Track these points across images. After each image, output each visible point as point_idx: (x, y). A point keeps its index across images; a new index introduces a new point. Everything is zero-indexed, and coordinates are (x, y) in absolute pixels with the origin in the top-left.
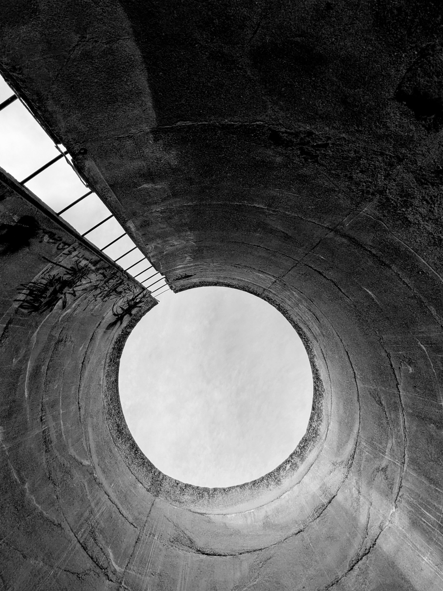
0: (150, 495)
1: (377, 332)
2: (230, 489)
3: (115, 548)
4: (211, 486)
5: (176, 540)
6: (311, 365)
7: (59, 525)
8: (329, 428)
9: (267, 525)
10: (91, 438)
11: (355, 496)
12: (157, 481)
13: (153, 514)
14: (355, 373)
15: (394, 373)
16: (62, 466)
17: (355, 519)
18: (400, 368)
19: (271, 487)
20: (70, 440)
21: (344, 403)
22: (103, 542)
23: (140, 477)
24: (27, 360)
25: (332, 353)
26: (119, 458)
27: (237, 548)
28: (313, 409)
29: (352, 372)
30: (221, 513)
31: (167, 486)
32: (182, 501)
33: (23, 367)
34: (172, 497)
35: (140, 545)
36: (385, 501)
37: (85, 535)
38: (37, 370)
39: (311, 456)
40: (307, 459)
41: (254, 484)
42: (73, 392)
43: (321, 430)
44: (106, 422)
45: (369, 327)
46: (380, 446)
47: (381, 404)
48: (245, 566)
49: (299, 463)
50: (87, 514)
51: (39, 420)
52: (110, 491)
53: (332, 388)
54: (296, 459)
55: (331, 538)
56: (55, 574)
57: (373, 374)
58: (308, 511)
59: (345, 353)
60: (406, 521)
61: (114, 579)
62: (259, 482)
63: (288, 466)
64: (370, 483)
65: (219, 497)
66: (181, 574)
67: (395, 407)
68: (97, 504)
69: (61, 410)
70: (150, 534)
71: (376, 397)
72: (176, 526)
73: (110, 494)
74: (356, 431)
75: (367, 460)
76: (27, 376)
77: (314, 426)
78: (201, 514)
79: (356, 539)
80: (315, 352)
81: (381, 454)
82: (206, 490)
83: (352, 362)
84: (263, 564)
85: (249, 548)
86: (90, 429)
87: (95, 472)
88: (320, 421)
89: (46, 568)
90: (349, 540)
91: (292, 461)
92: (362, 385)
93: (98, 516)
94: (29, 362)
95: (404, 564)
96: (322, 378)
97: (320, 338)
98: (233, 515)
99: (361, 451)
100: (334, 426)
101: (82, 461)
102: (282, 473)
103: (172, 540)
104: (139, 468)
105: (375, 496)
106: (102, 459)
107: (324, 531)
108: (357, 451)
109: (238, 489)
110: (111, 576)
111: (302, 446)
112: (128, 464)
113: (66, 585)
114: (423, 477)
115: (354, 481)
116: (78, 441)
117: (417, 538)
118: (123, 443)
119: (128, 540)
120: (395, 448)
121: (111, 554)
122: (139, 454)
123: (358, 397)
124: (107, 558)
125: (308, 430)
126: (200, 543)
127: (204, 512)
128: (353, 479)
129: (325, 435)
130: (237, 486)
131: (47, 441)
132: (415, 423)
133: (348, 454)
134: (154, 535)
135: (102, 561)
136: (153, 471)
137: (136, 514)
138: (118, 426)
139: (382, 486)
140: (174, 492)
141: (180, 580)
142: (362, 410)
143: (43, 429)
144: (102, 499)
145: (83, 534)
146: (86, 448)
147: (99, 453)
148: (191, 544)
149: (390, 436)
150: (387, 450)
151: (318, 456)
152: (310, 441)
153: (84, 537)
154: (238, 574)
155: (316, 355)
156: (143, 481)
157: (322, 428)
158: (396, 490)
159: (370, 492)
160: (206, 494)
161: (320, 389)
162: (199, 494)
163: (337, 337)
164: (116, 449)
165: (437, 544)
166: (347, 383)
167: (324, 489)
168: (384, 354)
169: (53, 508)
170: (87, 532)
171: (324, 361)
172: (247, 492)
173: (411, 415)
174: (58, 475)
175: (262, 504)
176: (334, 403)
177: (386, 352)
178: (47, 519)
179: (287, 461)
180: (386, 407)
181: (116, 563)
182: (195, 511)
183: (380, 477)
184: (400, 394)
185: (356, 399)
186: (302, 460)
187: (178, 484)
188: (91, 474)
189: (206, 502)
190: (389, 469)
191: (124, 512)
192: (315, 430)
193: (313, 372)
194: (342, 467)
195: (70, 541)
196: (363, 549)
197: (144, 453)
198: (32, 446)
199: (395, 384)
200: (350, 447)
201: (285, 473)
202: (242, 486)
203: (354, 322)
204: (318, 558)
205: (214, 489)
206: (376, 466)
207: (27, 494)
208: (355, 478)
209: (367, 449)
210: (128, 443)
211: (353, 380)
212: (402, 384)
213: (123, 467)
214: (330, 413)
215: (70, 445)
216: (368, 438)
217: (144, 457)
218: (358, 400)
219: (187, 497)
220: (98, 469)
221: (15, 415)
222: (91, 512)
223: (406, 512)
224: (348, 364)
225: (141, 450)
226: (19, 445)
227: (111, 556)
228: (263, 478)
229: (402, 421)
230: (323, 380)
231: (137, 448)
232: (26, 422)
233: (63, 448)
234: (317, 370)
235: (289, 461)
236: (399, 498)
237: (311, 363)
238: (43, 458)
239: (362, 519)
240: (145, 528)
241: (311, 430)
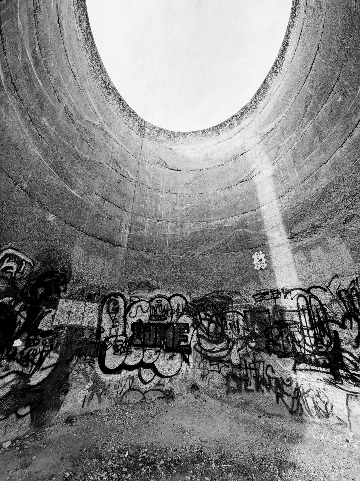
0: (139, 138)
1: (348, 53)
2: (188, 133)
3: (129, 168)
4: (176, 131)
5: (158, 163)
6: (286, 33)
7: (100, 163)
8: (266, 106)
9: (206, 159)
10: (92, 102)
11: (256, 155)
12: (142, 126)
13: (144, 149)
14: (310, 72)
15: (330, 94)
16: (85, 129)
17: (250, 165)
18: (336, 93)
19: (213, 137)
20: (81, 109)
21: (287, 93)
22: (123, 167)
23: (131, 126)
24: (25, 51)
25: (308, 38)
26: (115, 113)
27: (189, 168)
28: (265, 82)
29: (309, 70)
30: (182, 149)
31: (149, 130)
32: (160, 140)
33: (26, 59)
34: (153, 138)
35: (140, 165)
36: (268, 162)
37: (114, 165)
38: (35, 56)
39: (245, 122)
40: (242, 123)
41: (203, 132)
42: (64, 62)
43: (261, 105)
44: (96, 81)
45: (348, 43)
46: (286, 134)
47: (306, 109)
48: (192, 176)
49: (235, 125)
50: (110, 155)
51: (58, 101)
52: (117, 139)
53: (288, 72)
54: (235, 121)
55: (235, 171)
56: (109, 183)
57: (320, 83)
58: (230, 156)
59: (317, 48)
60: (271, 173)
61: (133, 181)
62: (206, 132)
63: (228, 124)
64: (268, 151)
65: (181, 138)
66: (162, 178)
67: (312, 116)
68: (113, 148)
69: (65, 85)
70: (144, 161)
71: (308, 100)
72: (157, 156)
73: (117, 141)
74: (280, 118)
75: (274, 139)
76: (33, 66)
77: (257, 99)
78: (170, 149)
79: (246, 174)
80: (297, 22)
81: (283, 139)
82: (173, 133)
83: (315, 61)
84: (200, 176)
85: (194, 169)
86: (89, 94)
87: (104, 128)
88: (263, 97)
89: (104, 181)
90: (243, 173)
91: (232, 121)
92: (306, 86)
93: (116, 154)
94: (27, 51)
95: (259, 188)
96: (286, 55)
97: (310, 12)
98: (188, 151)
99: (275, 132)
100: (270, 106)
101: (94, 122)
102: (223, 129)
103: (156, 163)
104: (129, 118)
105: (266, 158)
106: (105, 117)
107: (233, 167)
108: (273, 131)
109: (193, 134)
110: (131, 180)
111: (242, 112)
112: (121, 117)
113: (114, 186)
114: (293, 159)
115: (261, 147)
116: (86, 107)
117: (271, 180)
118: (113, 99)
119: (134, 164)
120: (292, 139)
121: (128, 172)
122: (125, 105)
123: (298, 94)
124: (127, 173)
125: (252, 100)
126: (170, 165)
127: (172, 148)
128: (261, 145)
129: (260, 111)
130: (192, 132)
131: (70, 116)
132: (312, 132)
133: (266, 130)
134: (146, 161)
135: (125, 174)
136: (137, 119)
137: (135, 151)
138: (105, 82)
139: (272, 155)
140: (153, 135)
141: (162, 181)
142: (294, 105)
143: (64, 107)
144: (114, 145)
145: (112, 165)
146: (92, 111)
147: (102, 113)
148: (166, 165)
149: (295, 132)
150: (288, 139)
151: (249, 124)
152: (249, 110)
153: (113, 166)
154: (188, 179)
155: (296, 26)
156: (134, 128)
157: (262, 104)
158: (276, 159)
159: (265, 156)
160: (173, 135)
161: (279, 65)
162: (168, 136)
163: (322, 26)
164: (110, 106)
165: (276, 185)
166: (299, 76)
167: (243, 147)
168: (337, 74)
169: (93, 156)
170: (114, 163)
171: (298, 40)
172: (198, 137)
173: (315, 126)
174: (87, 136)
175: (206, 147)
176: (281, 87)
177: (340, 74)
178: (93, 162)
179: (229, 121)
180: (307, 113)
181: (132, 175)
182: (166, 147)
183: (275, 150)
184: (320, 110)
185: (296, 94)
186: (238, 123)
187: (155, 128)
188: (103, 130)
189: (173, 142)
190: (281, 148)
191: (128, 150)
192: (257, 102)
193: (283, 43)
194: (259, 137)
195: (108, 169)
196: (247, 178)
197: (128, 104)
198: (65, 123)
199: (324, 102)
200: (270, 126)
201: (224, 129)
202: (195, 133)
203: (342, 28)
204: (225, 177)
205: (178, 132)
206: (276, 144)
207: (78, 152)
208: (262, 146)
209: (278, 133)
210: (116, 98)
211: (305, 77)
212: (327, 104)
213: (118, 119)
214: (273, 94)
215: (83, 113)
216: (284, 126)
217: (130, 108)
218: (296, 96)
219: (161, 138)
220: (105, 125)
221: (44, 106)
222: (112, 153)
223: (274, 170)
224: (312, 60)
225: (126, 102)
226: (58, 125)
227: (129, 172)
228: (210, 129)
229: (308, 126)
230: (285, 58)
231: (123, 101)
232: (52, 106)
233: (80, 116)
234: (287, 44)
235: (230, 121)
236: (275, 163)
237: (287, 31)
238: (74, 128)
239: (253, 167)
240: (141, 158)
241: (254, 101)
